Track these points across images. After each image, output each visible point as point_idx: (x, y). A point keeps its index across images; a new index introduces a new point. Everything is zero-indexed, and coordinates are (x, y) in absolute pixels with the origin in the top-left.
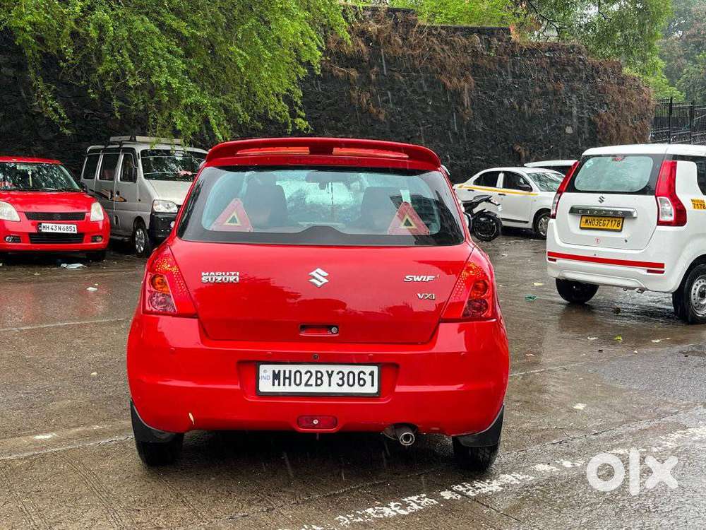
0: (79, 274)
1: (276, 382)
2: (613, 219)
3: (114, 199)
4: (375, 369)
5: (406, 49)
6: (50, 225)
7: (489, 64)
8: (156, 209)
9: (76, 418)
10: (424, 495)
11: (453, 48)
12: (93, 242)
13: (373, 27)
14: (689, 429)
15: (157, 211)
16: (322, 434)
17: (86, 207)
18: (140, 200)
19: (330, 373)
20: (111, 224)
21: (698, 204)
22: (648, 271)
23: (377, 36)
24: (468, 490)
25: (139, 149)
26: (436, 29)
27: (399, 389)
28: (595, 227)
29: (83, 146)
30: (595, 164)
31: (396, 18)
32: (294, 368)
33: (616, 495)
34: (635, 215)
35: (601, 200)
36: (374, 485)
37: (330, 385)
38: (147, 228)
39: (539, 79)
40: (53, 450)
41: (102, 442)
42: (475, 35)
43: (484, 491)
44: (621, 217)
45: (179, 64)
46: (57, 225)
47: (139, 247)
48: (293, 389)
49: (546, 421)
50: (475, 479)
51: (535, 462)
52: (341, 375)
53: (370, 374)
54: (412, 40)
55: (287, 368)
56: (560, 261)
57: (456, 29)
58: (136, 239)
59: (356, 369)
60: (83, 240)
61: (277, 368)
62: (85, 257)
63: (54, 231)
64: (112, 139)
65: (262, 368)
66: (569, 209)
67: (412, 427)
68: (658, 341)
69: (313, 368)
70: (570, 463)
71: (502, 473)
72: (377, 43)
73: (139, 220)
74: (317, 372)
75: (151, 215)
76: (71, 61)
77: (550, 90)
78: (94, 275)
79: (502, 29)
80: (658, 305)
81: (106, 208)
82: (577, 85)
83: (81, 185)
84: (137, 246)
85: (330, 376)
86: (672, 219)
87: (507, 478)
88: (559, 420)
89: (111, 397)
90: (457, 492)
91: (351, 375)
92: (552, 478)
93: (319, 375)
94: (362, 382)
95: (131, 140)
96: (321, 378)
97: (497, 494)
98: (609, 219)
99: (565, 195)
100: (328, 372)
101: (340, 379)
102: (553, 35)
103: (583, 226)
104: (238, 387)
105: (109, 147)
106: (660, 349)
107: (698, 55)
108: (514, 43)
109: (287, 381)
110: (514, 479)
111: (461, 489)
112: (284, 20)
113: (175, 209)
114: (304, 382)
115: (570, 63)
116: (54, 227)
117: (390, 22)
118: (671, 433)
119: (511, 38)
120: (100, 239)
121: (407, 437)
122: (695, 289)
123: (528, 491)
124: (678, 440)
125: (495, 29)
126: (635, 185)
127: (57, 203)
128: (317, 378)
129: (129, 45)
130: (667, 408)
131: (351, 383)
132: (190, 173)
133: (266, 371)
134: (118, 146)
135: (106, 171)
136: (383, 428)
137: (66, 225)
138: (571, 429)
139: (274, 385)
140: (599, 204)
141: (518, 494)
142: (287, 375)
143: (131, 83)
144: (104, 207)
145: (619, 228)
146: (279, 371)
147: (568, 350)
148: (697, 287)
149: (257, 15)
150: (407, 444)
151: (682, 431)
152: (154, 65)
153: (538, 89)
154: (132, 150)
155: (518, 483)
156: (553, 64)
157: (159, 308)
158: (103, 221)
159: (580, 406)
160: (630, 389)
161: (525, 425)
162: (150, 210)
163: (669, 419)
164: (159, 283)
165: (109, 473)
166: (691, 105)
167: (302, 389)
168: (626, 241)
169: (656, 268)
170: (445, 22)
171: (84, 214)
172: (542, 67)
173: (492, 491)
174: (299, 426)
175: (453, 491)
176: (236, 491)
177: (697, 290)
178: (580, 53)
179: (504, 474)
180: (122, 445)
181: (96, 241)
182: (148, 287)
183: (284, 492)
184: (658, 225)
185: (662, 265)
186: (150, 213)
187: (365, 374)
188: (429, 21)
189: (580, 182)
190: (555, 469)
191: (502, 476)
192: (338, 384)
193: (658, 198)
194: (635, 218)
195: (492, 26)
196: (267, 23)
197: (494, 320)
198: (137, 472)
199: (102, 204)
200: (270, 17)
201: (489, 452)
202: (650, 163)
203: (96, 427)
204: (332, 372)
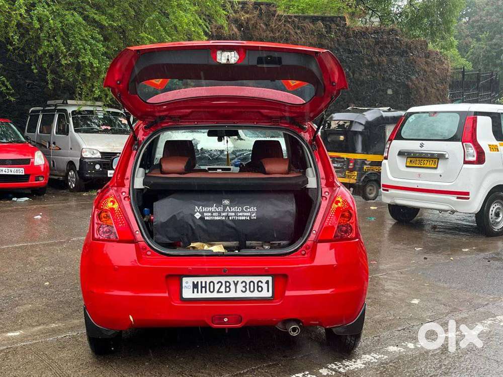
0: (27, 206)
1: (196, 290)
2: (431, 160)
3: (51, 148)
4: (270, 279)
5: (268, 32)
6: (4, 169)
7: (331, 43)
8: (84, 155)
9: (37, 319)
10: (307, 372)
11: (303, 31)
12: (36, 181)
13: (244, 17)
14: (497, 317)
15: (85, 157)
16: (230, 329)
17: (31, 155)
18: (71, 149)
19: (236, 282)
20: (50, 167)
21: (494, 148)
22: (458, 198)
23: (247, 23)
24: (340, 368)
25: (70, 110)
26: (290, 17)
27: (288, 293)
28: (417, 165)
29: (26, 108)
30: (416, 118)
31: (261, 10)
32: (208, 279)
33: (450, 369)
34: (447, 156)
35: (422, 146)
36: (269, 366)
37: (236, 292)
38: (78, 169)
39: (367, 54)
40: (22, 344)
41: (59, 337)
42: (320, 22)
43: (352, 368)
44: (436, 158)
45: (101, 47)
46: (9, 169)
47: (71, 184)
48: (208, 295)
49: (392, 312)
50: (344, 359)
51: (387, 345)
52: (244, 284)
53: (266, 283)
54: (273, 25)
55: (203, 279)
56: (392, 191)
57: (305, 18)
58: (69, 178)
59: (256, 279)
60: (28, 179)
61: (196, 280)
62: (30, 192)
63: (7, 173)
64: (49, 102)
65: (185, 280)
66: (398, 152)
67: (297, 321)
68: (467, 250)
69: (223, 279)
70: (412, 345)
71: (363, 354)
72: (247, 28)
73: (71, 164)
74: (226, 282)
75: (80, 159)
76: (17, 45)
77: (375, 62)
78: (39, 206)
79: (339, 17)
80: (464, 223)
81: (46, 155)
82: (396, 58)
83: (26, 138)
84: (70, 183)
85: (236, 284)
86: (474, 159)
87: (367, 358)
88: (401, 312)
89: (62, 301)
90: (332, 369)
91: (252, 284)
92: (401, 357)
93: (228, 284)
94: (260, 289)
95: (63, 103)
96: (229, 287)
97: (361, 370)
98: (427, 159)
99: (394, 142)
100: (234, 282)
101: (244, 287)
102: (376, 21)
103: (408, 165)
104: (167, 295)
105: (47, 108)
106: (470, 256)
107: (481, 35)
108: (348, 28)
109: (204, 289)
110: (373, 358)
111: (334, 367)
112: (180, 13)
113: (98, 155)
114: (216, 289)
115: (390, 42)
116: (7, 171)
117: (257, 13)
118: (484, 320)
119: (346, 24)
120: (42, 179)
121: (294, 330)
122: (492, 211)
123: (384, 367)
124: (490, 325)
125: (334, 17)
126: (446, 134)
127: (8, 152)
128: (226, 287)
129: (62, 33)
130: (480, 301)
131: (252, 289)
132: (109, 128)
133: (187, 282)
134: (53, 108)
135: (44, 127)
136: (276, 323)
137: (16, 169)
138: (411, 319)
139: (193, 293)
140: (420, 148)
141: (377, 370)
142: (204, 285)
143: (64, 62)
144: (45, 154)
145: (436, 166)
146: (198, 282)
147: (401, 258)
148: (493, 209)
149: (159, 9)
150: (295, 334)
151: (492, 319)
152: (81, 48)
153: (366, 62)
154: (65, 111)
155: (376, 361)
156: (377, 43)
157: (104, 236)
158: (44, 165)
159: (416, 301)
160: (451, 288)
161: (377, 316)
162: (80, 156)
163: (481, 309)
164: (104, 217)
165: (67, 361)
166: (478, 72)
167: (215, 295)
168: (441, 176)
169: (463, 195)
170: (297, 12)
171: (30, 159)
172: (369, 45)
173: (357, 368)
174: (213, 323)
175: (329, 369)
176: (165, 373)
177: (494, 212)
178: (397, 35)
179: (365, 354)
180: (74, 339)
181: (39, 180)
182: (96, 221)
183: (202, 373)
184: (464, 163)
185: (467, 194)
186: (79, 158)
187: (262, 282)
188: (284, 11)
189: (405, 132)
190: (402, 350)
191: (364, 356)
192: (242, 291)
193: (464, 144)
194: (448, 158)
195: (332, 15)
196: (167, 15)
197: (357, 240)
198: (89, 360)
199: (42, 152)
200: (169, 11)
201: (354, 339)
202: (457, 118)
203: (53, 325)
204: (238, 282)
